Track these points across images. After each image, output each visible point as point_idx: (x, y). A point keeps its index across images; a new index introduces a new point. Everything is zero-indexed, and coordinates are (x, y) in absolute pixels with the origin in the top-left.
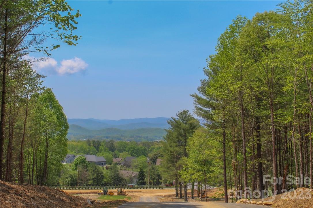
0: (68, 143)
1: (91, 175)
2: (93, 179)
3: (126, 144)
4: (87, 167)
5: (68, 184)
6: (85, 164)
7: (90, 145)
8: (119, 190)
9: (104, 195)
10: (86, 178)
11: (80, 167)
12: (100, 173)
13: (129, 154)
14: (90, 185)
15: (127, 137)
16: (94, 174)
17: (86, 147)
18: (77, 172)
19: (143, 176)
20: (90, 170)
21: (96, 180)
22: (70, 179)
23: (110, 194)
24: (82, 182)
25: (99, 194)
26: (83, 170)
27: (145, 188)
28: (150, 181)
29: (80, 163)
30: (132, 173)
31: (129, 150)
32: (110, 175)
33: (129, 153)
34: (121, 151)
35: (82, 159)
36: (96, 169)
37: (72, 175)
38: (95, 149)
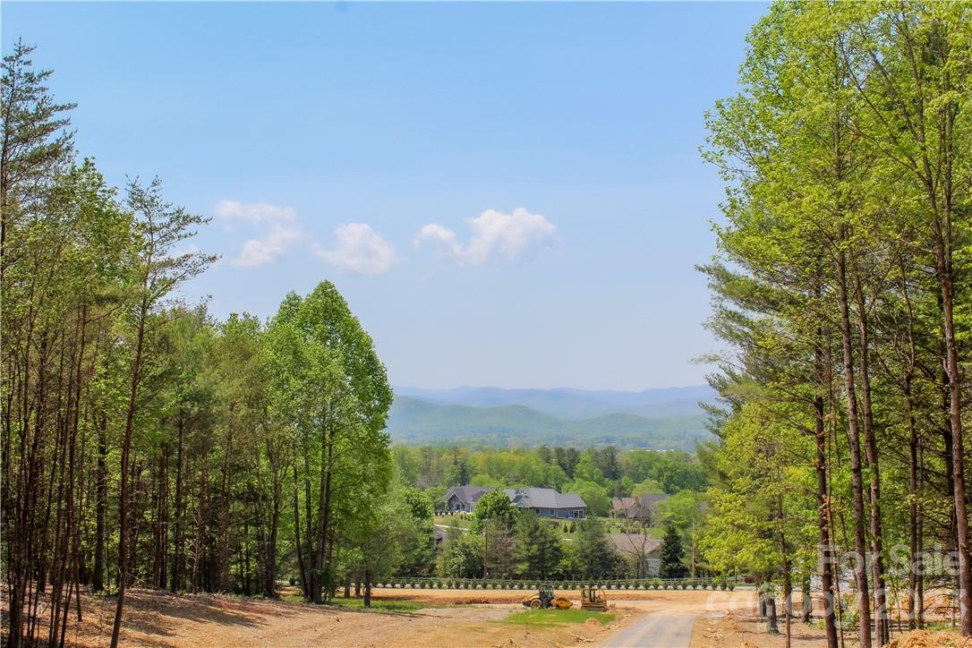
0: (389, 448)
1: (523, 547)
2: (530, 558)
3: (654, 459)
4: (511, 523)
5: (456, 573)
6: (507, 515)
7: (548, 460)
8: (587, 593)
9: (542, 607)
10: (510, 556)
11: (491, 525)
12: (551, 542)
13: (659, 487)
14: (516, 577)
15: (664, 439)
16: (531, 544)
17: (538, 467)
18: (482, 538)
19: (678, 549)
20: (521, 533)
21: (537, 560)
22: (462, 559)
23: (558, 606)
24: (497, 568)
25: (527, 604)
26: (500, 532)
27: (680, 587)
28: (697, 565)
29: (491, 512)
30: (643, 540)
31: (659, 476)
32: (578, 547)
33: (661, 483)
34: (638, 478)
35: (499, 501)
36: (537, 528)
37: (468, 547)
38: (563, 473)
